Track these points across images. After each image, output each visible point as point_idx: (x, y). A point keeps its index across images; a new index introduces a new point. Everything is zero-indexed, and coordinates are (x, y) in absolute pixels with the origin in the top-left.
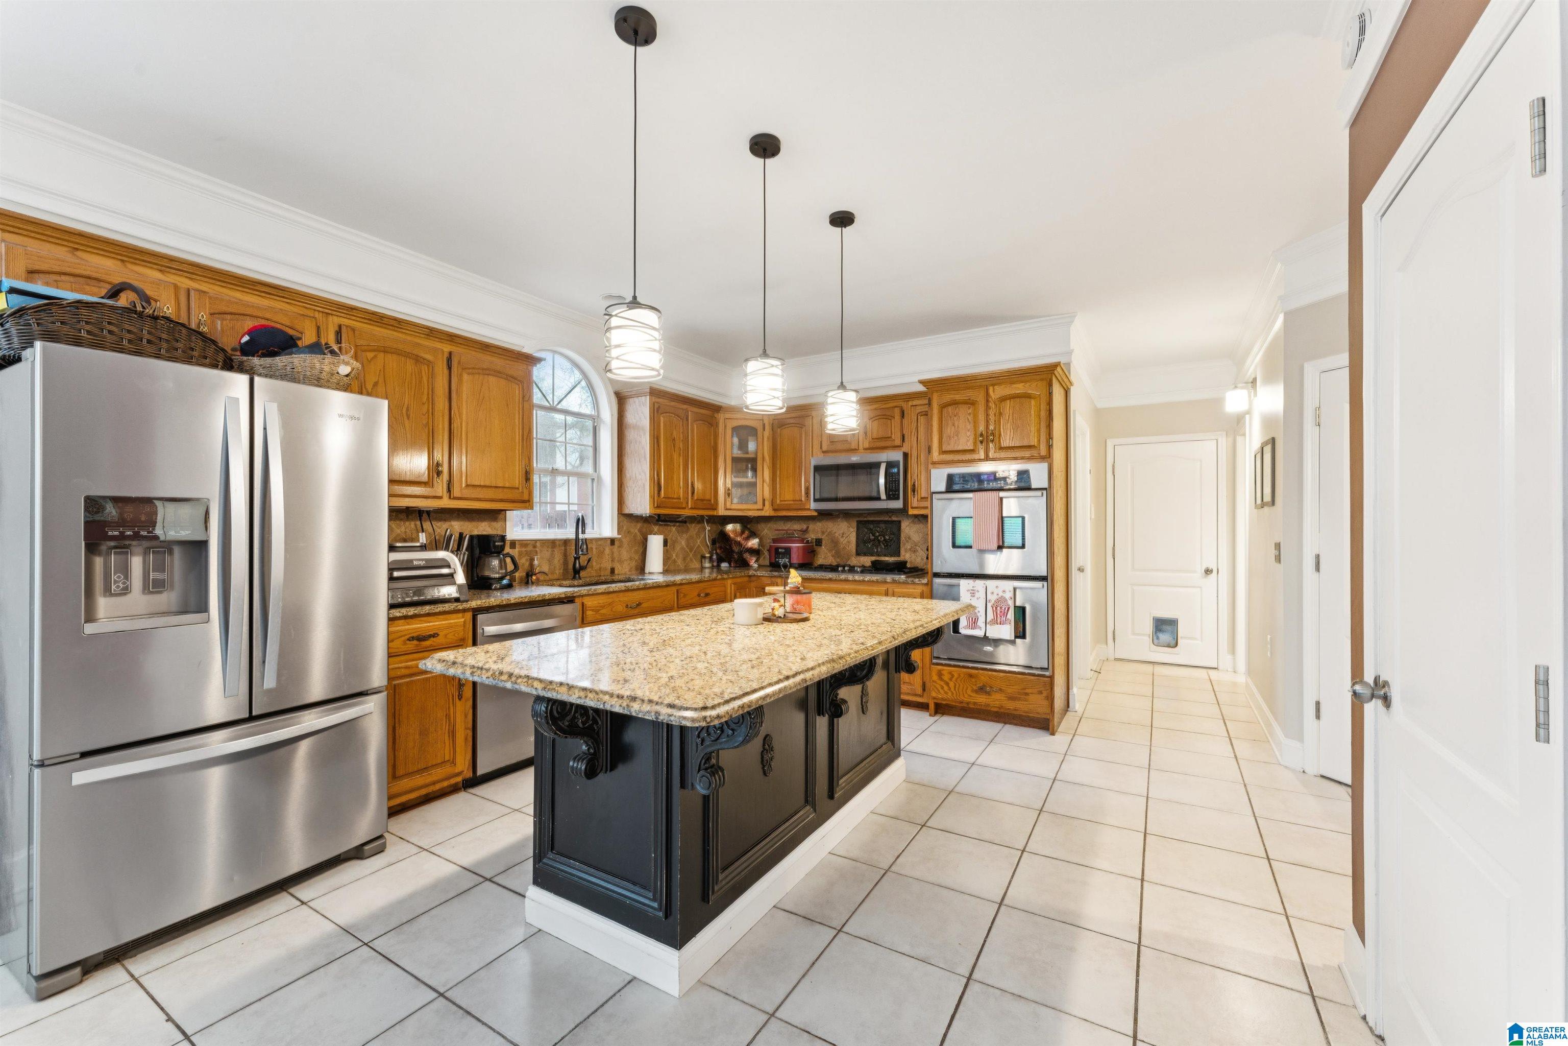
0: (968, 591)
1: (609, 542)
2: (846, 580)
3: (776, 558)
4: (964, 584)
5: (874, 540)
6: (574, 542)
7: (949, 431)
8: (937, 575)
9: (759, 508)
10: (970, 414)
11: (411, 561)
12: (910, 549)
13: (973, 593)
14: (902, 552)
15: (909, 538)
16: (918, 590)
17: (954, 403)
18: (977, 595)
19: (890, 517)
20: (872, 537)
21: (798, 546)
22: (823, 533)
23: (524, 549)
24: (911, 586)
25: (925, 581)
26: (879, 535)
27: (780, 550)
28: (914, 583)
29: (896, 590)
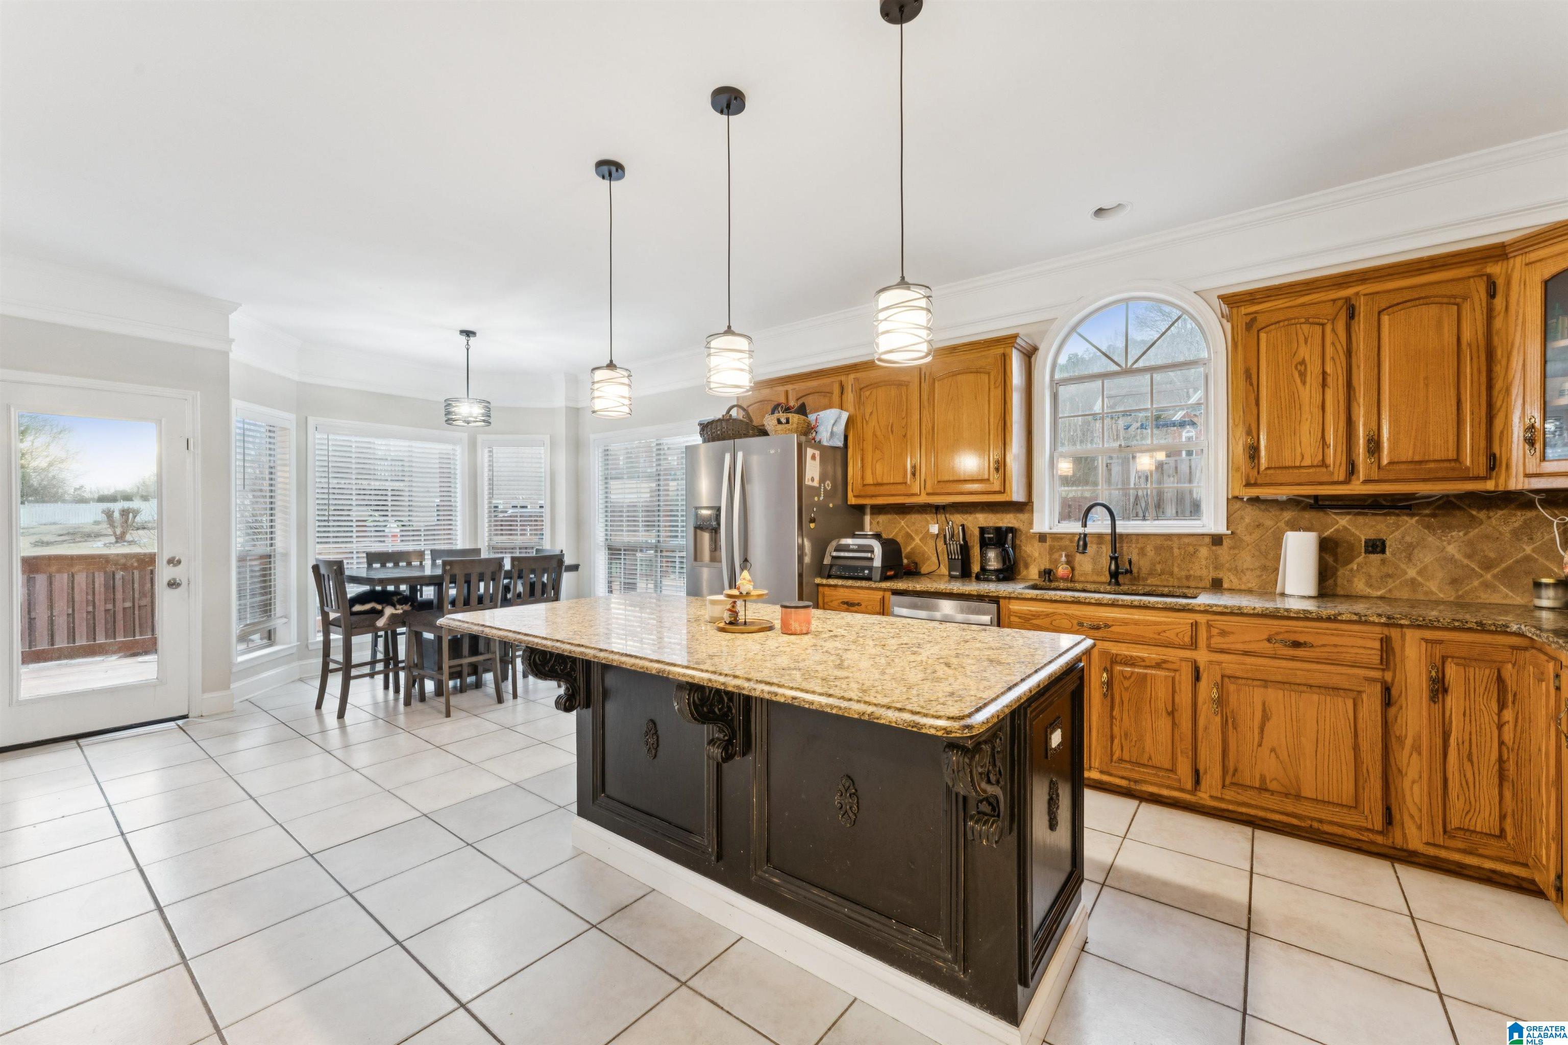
1: (1207, 540)
6: (1109, 538)
11: (849, 545)
23: (1056, 544)
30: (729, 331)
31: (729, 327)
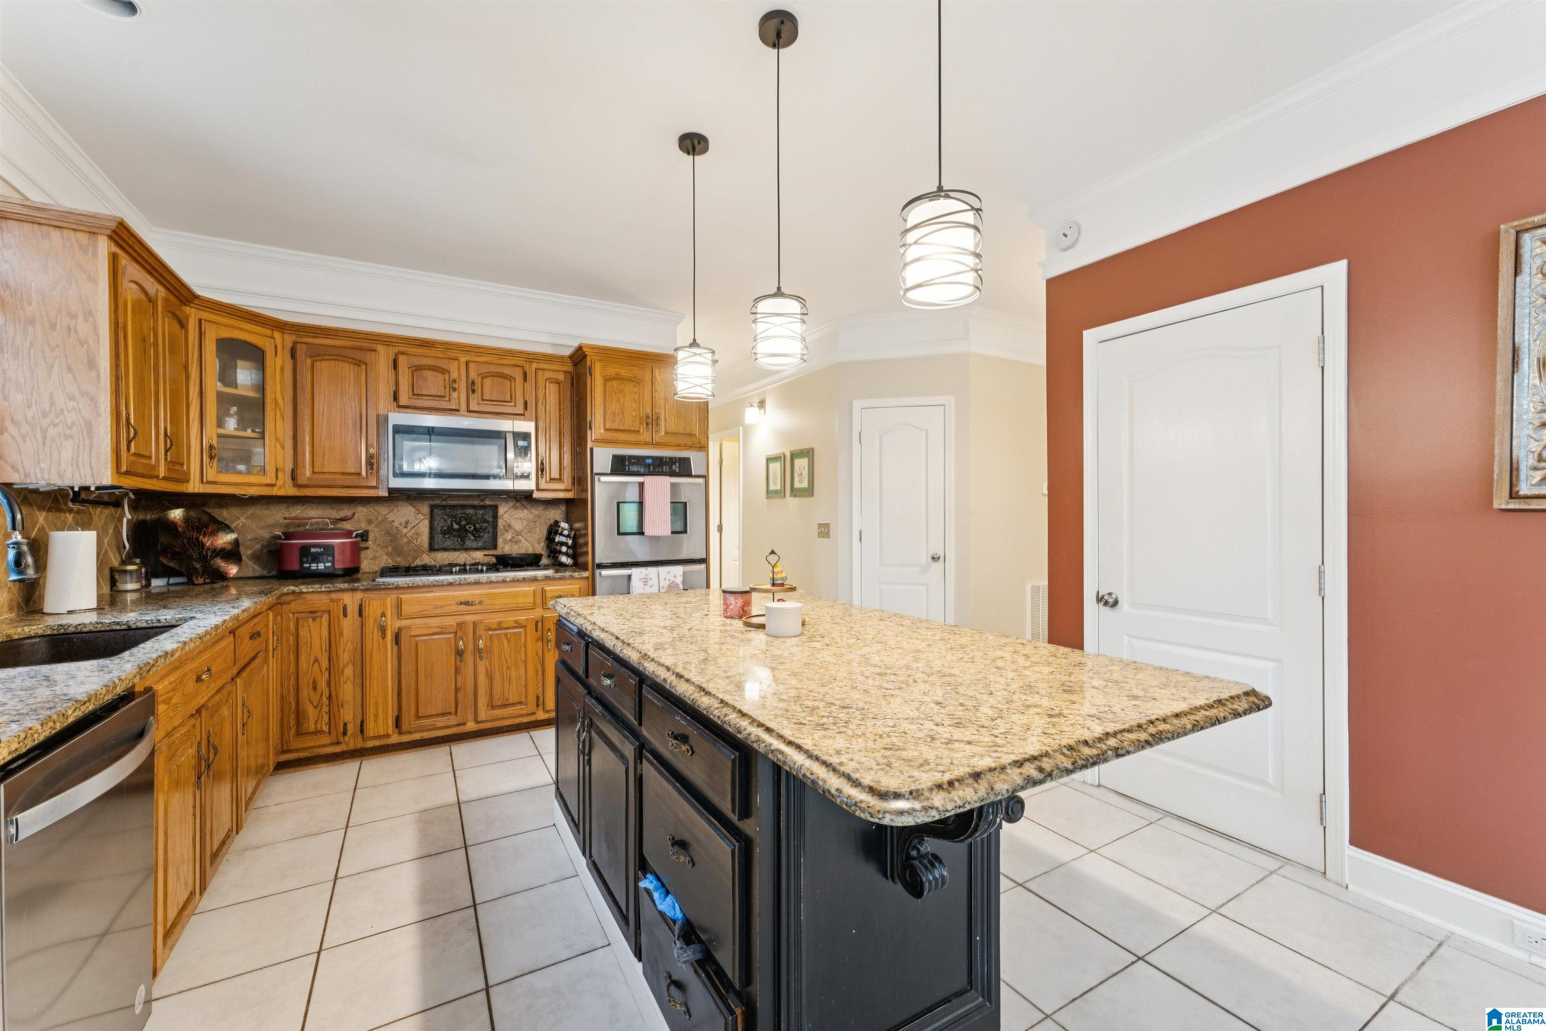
0: (640, 580)
2: (477, 583)
3: (302, 563)
4: (636, 572)
5: (458, 530)
7: (614, 407)
8: (601, 566)
9: (269, 481)
10: (635, 393)
12: (511, 540)
13: (645, 581)
14: (500, 541)
15: (509, 526)
16: (574, 586)
17: (618, 378)
18: (650, 583)
19: (483, 500)
20: (456, 526)
21: (343, 543)
22: (370, 522)
24: (569, 582)
25: (586, 574)
26: (467, 524)
27: (313, 550)
28: (572, 577)
29: (547, 588)
30: (779, 293)
31: (779, 288)
